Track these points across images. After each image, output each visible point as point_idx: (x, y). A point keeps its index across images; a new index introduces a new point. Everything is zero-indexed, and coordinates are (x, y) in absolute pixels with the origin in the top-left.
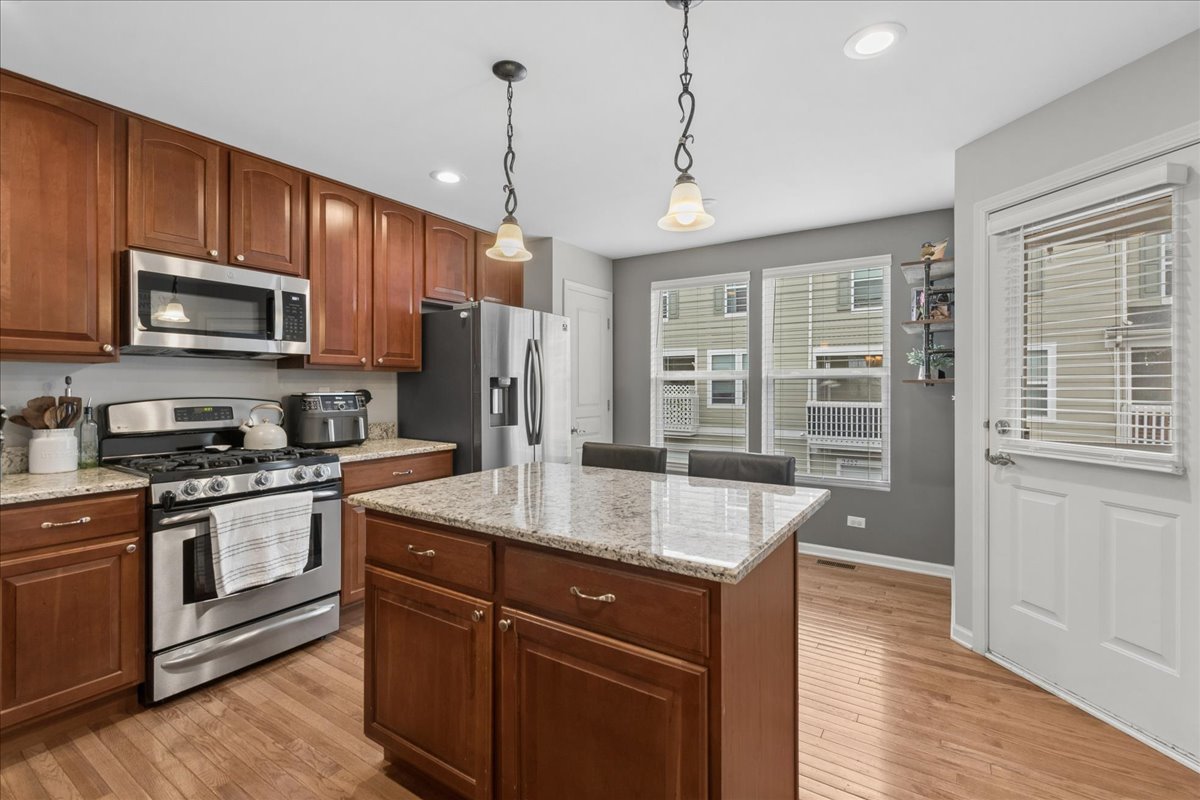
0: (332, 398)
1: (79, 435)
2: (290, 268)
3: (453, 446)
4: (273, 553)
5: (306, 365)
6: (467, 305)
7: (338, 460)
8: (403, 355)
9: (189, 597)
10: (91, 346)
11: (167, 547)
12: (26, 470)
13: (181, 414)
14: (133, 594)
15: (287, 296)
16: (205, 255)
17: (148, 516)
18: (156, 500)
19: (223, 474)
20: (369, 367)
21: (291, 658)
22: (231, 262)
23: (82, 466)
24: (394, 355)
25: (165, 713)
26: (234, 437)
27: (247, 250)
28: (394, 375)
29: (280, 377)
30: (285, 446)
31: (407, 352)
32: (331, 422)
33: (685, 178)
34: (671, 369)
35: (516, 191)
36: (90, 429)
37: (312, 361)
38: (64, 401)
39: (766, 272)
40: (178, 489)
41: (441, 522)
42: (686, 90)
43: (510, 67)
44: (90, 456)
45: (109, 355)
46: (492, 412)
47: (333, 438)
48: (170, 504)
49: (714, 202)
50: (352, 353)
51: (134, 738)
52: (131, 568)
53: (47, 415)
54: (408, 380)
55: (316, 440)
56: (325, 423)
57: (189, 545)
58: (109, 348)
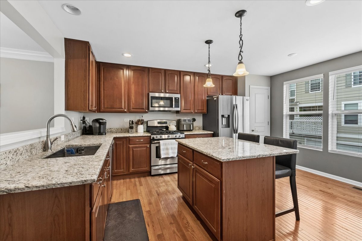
0: (186, 120)
1: (144, 126)
2: (177, 92)
3: (213, 132)
4: (170, 151)
5: (180, 113)
6: (216, 96)
7: (184, 134)
8: (202, 110)
9: (157, 157)
10: (144, 110)
11: (153, 147)
12: (137, 132)
13: (159, 123)
14: (148, 154)
15: (175, 98)
16: (161, 92)
17: (151, 141)
18: (152, 138)
19: (162, 134)
20: (193, 113)
21: (174, 174)
22: (166, 93)
23: (144, 132)
24: (200, 110)
25: (153, 177)
26: (167, 128)
27: (169, 90)
28: (202, 115)
29: (176, 115)
30: (176, 130)
31: (203, 109)
32: (185, 125)
33: (241, 62)
34: (291, 111)
35: (210, 71)
36: (145, 125)
37: (181, 112)
38: (142, 120)
39: (330, 73)
40: (155, 136)
41: (185, 145)
42: (241, 39)
43: (209, 41)
44: (145, 130)
45: (147, 112)
46: (222, 124)
47: (185, 129)
48: (154, 139)
49: (296, 54)
50: (190, 110)
51: (148, 180)
52: (148, 150)
53: (139, 122)
54: (205, 116)
55: (182, 129)
56: (184, 126)
57: (157, 147)
58: (147, 111)
